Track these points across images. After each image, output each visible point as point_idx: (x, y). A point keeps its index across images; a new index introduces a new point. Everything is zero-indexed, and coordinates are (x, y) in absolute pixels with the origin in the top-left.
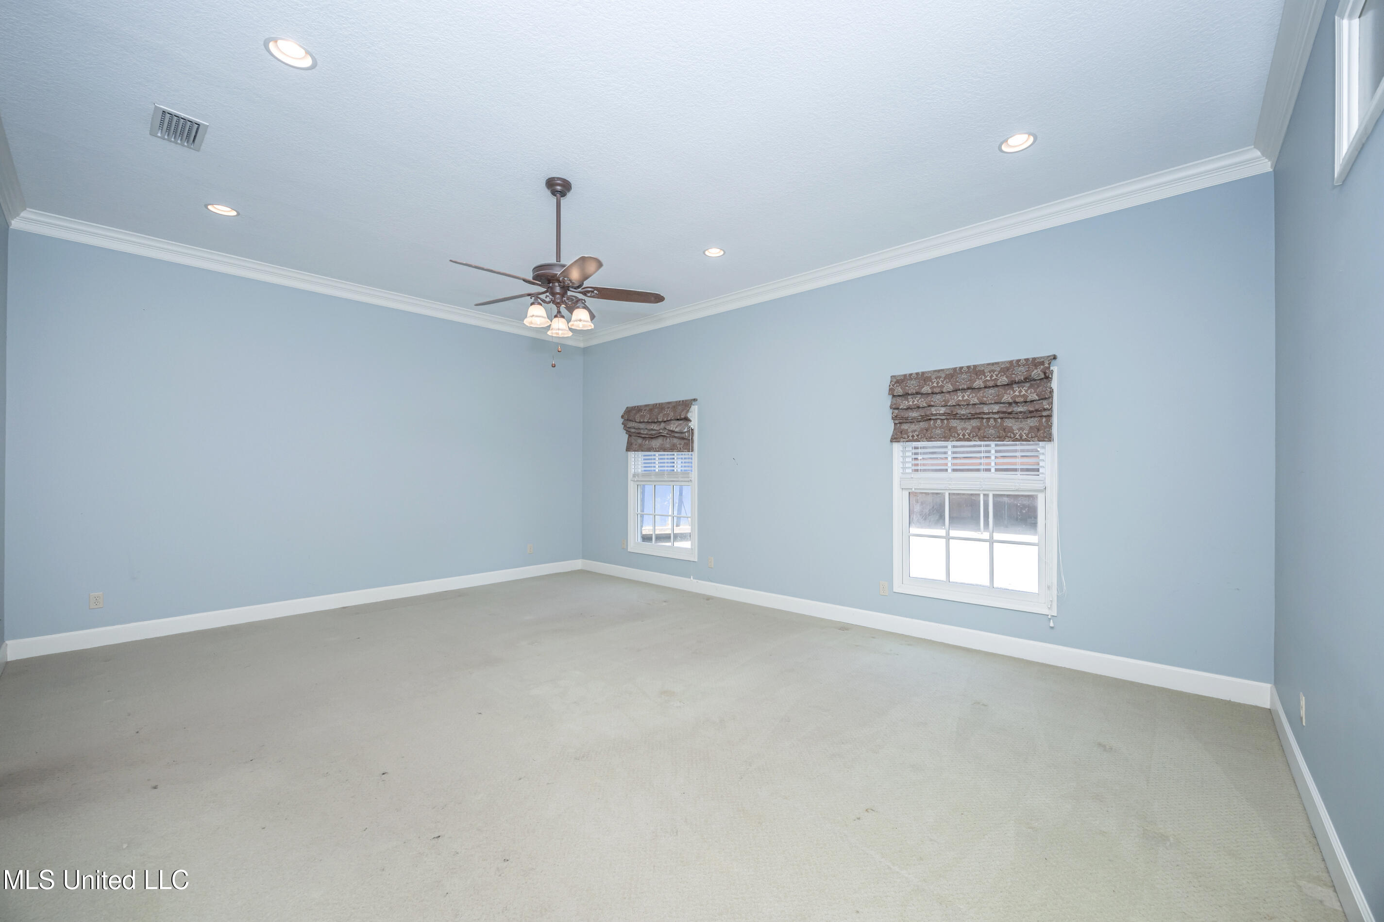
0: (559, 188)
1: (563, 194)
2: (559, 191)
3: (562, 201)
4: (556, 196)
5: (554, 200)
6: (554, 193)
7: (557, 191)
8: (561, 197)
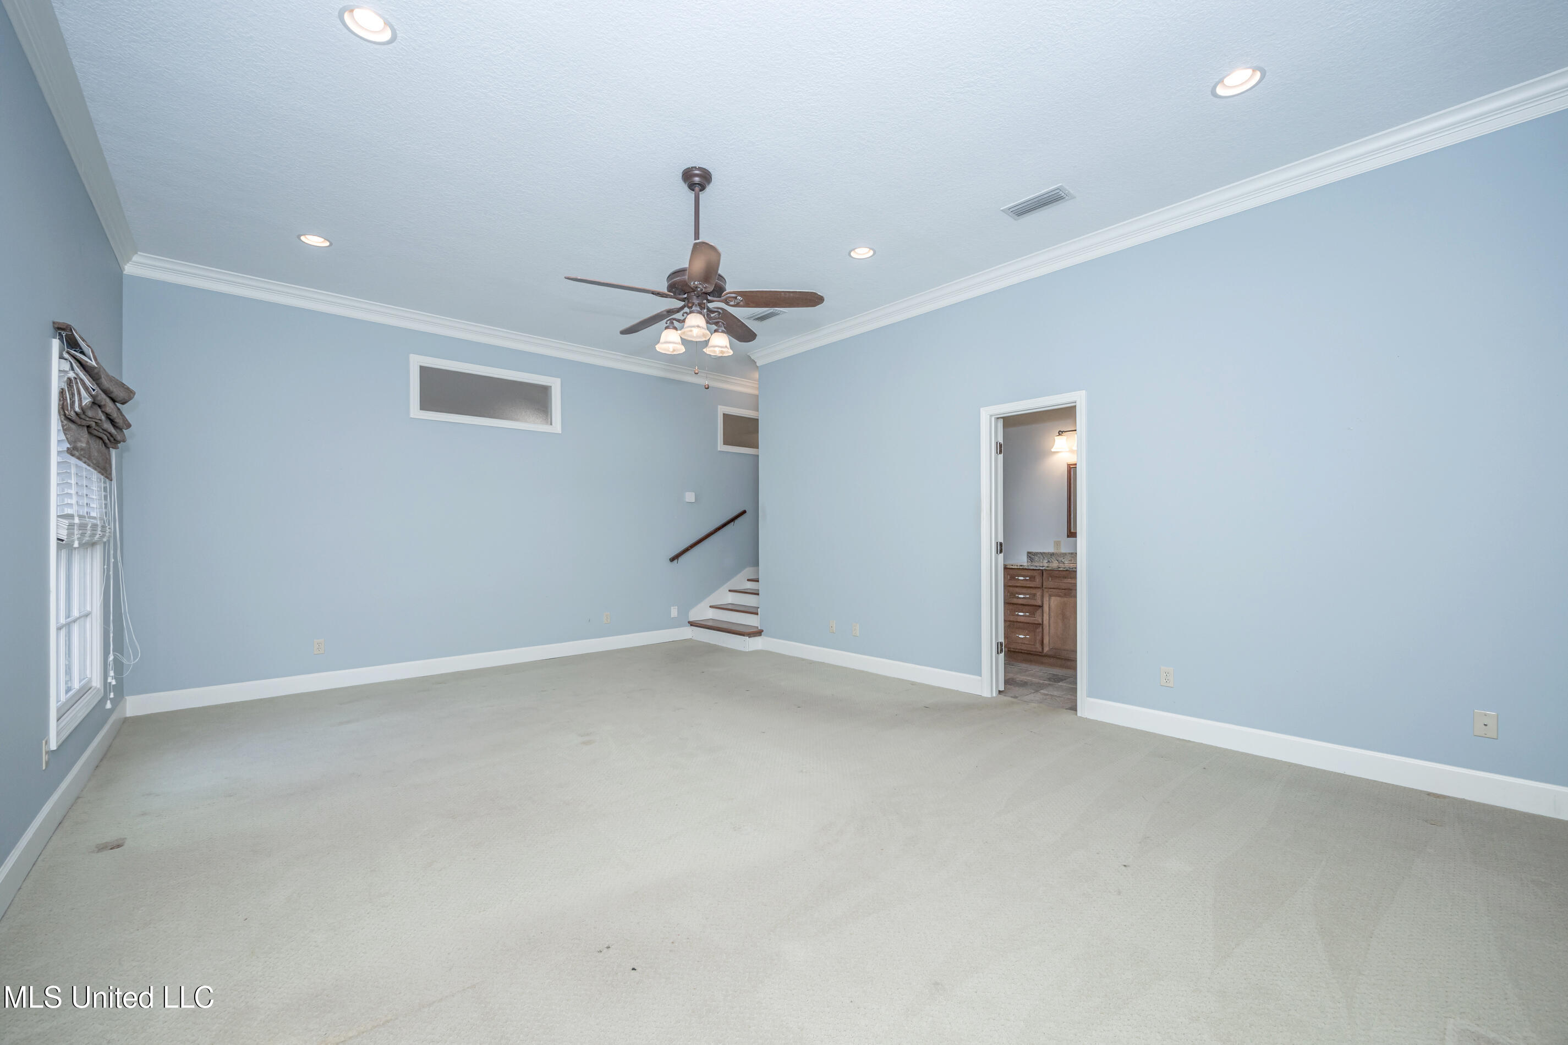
0: (697, 179)
1: (703, 188)
2: (698, 184)
3: (700, 196)
4: (693, 190)
5: (691, 195)
6: (692, 186)
7: (696, 184)
8: (701, 191)
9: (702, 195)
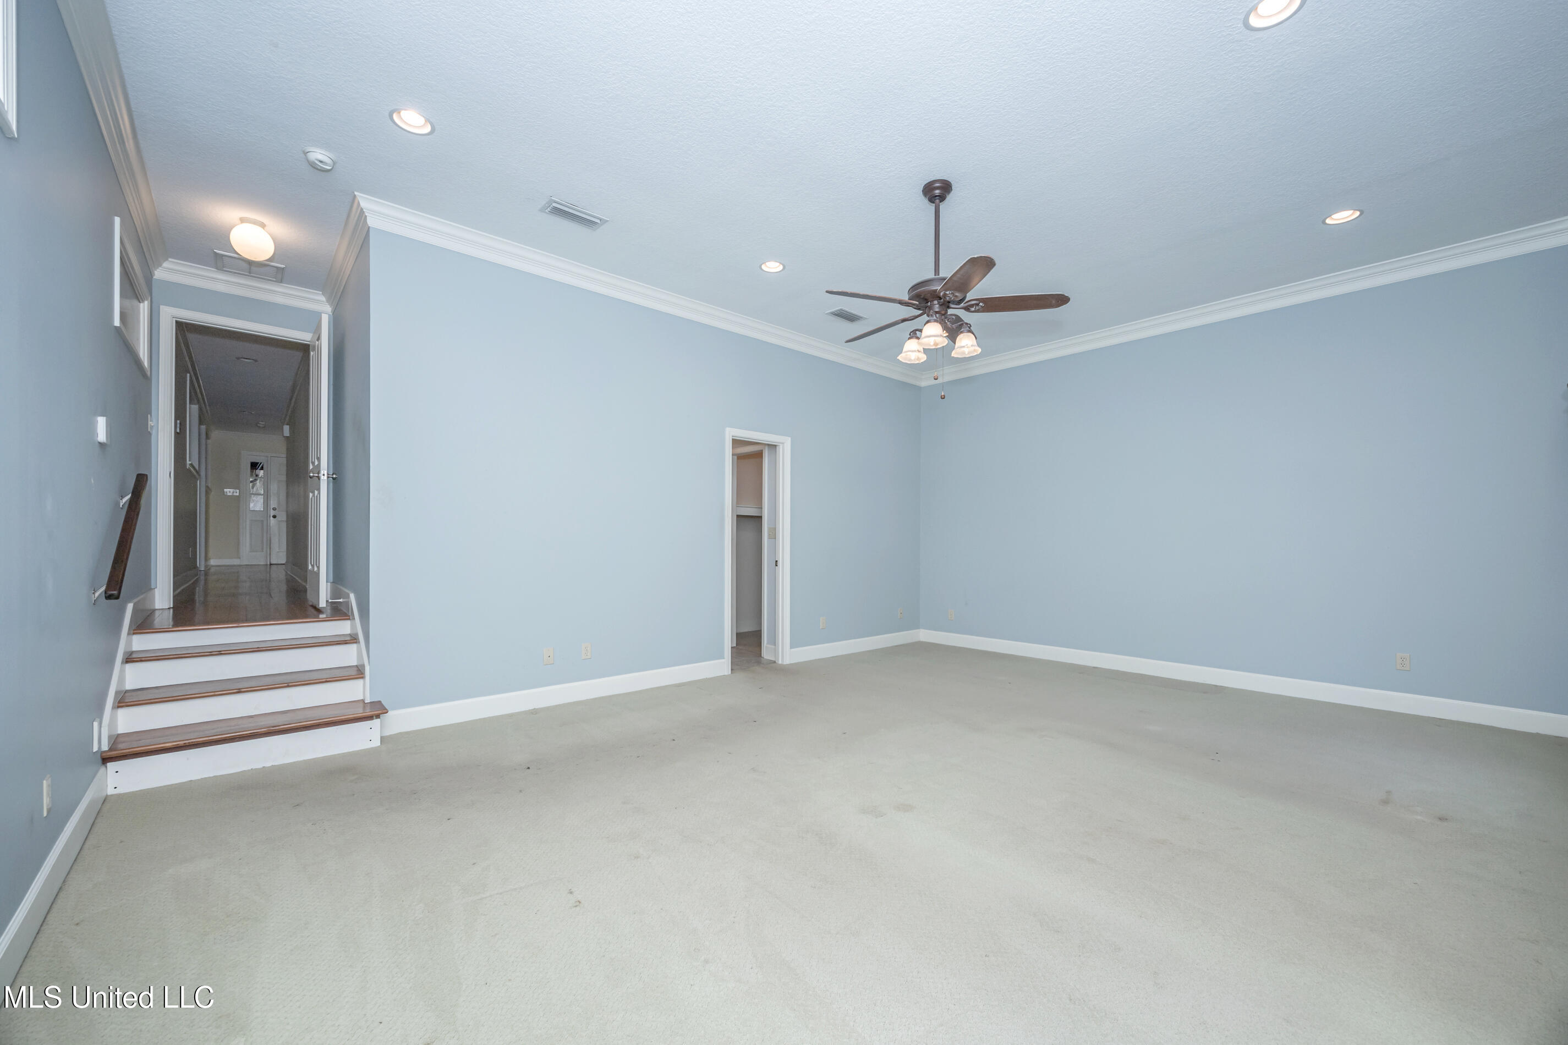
0: (937, 192)
1: (942, 198)
2: (938, 196)
4: (934, 203)
5: (932, 207)
6: (932, 199)
7: (936, 196)
8: (941, 202)
9: (942, 206)
